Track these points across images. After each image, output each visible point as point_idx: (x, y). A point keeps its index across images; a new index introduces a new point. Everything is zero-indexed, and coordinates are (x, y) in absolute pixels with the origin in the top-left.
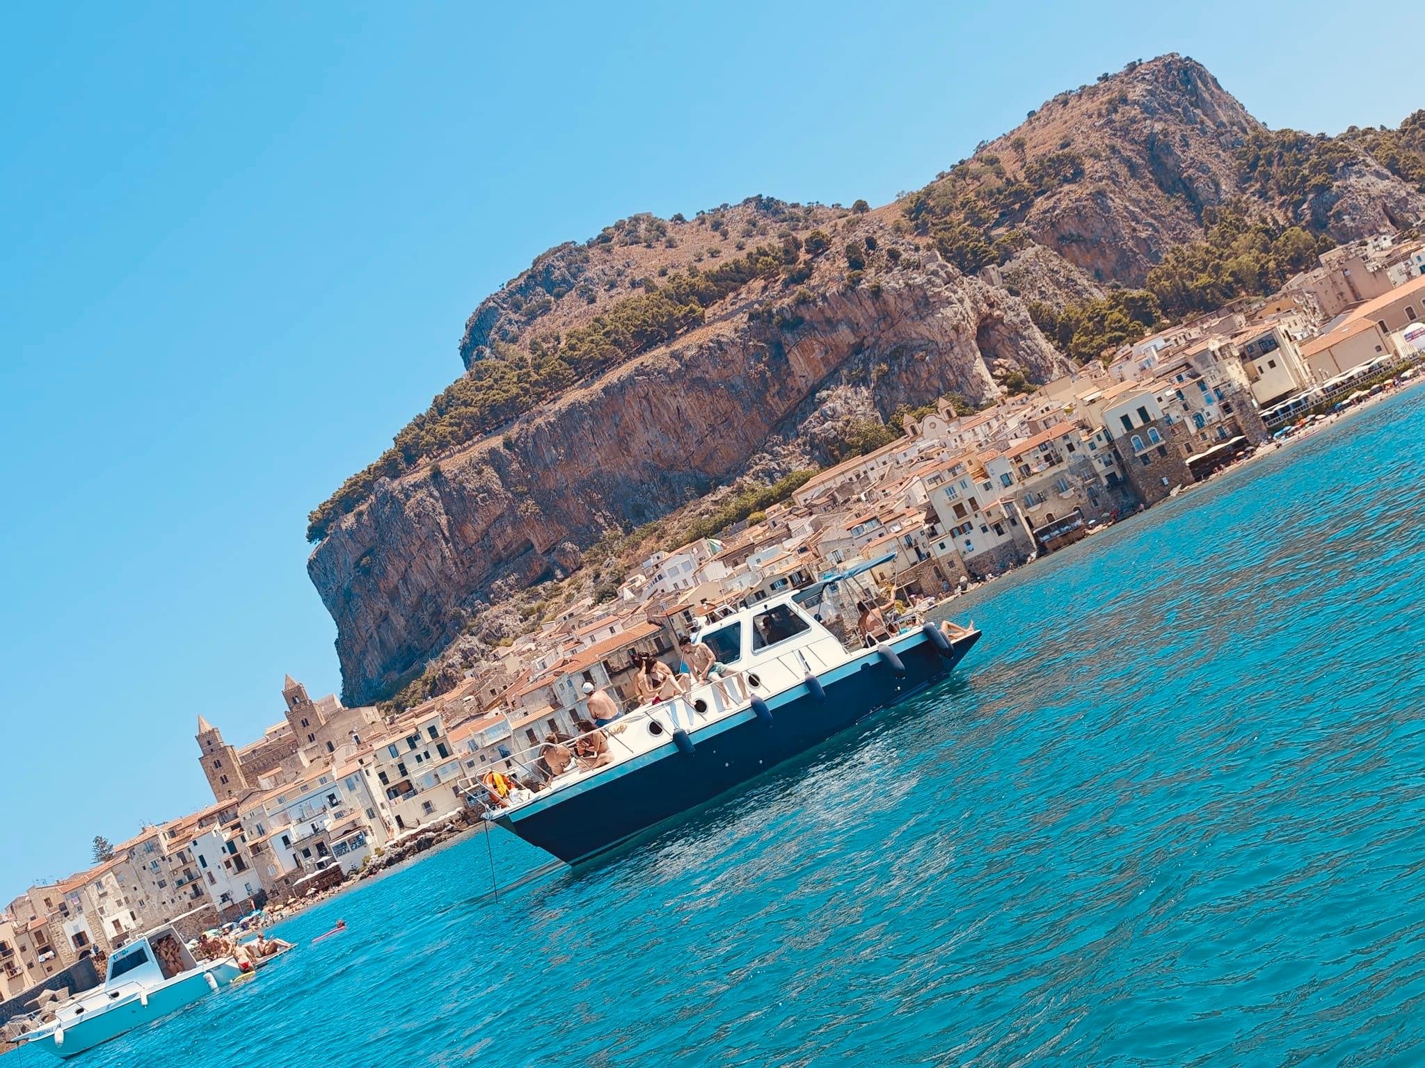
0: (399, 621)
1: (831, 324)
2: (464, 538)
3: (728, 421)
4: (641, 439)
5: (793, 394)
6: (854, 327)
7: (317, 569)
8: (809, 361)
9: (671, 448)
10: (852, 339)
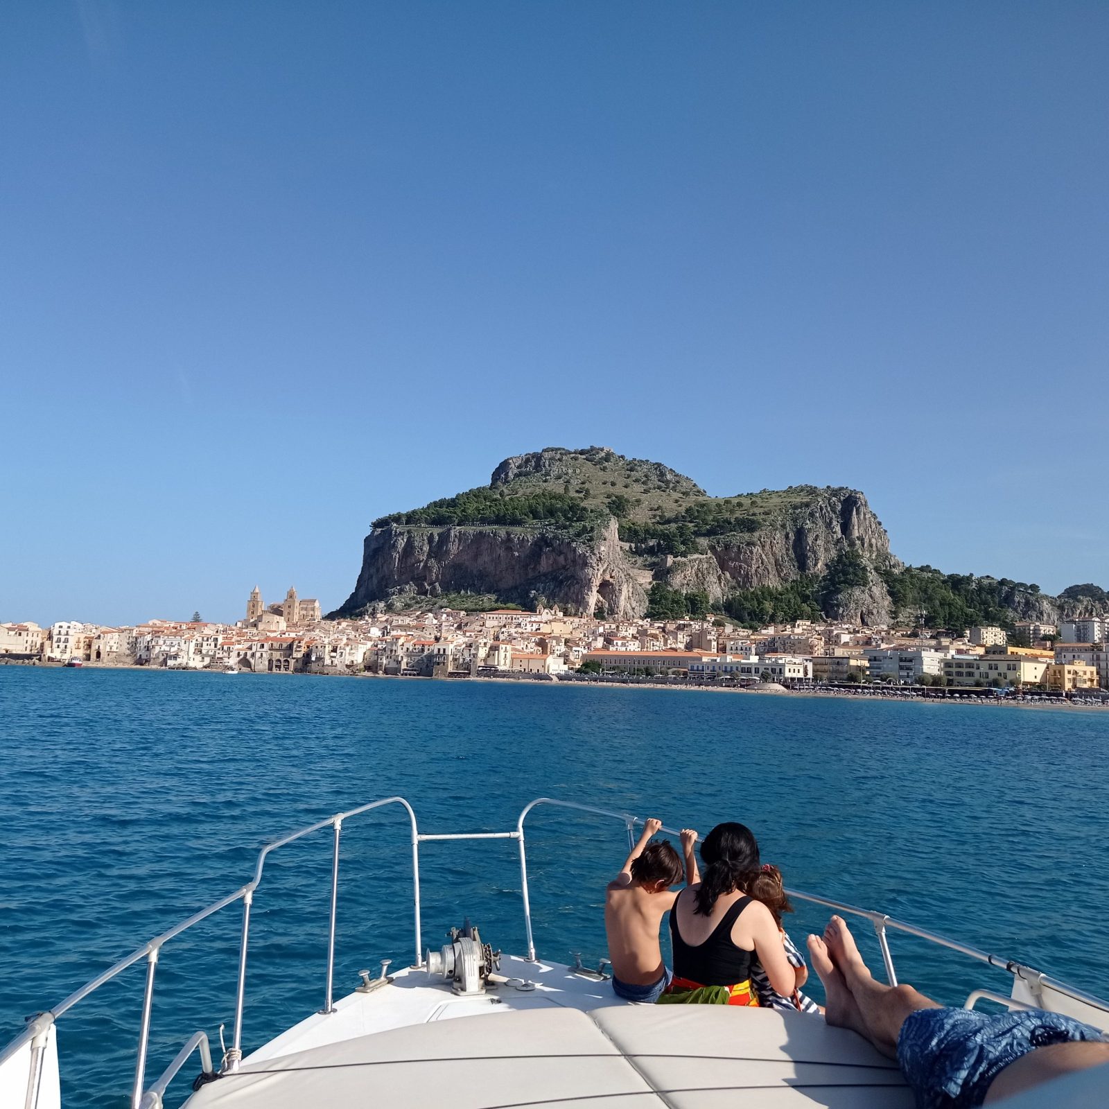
0: (375, 581)
1: (561, 553)
2: (406, 562)
3: (513, 569)
4: (485, 558)
5: (537, 572)
6: (566, 559)
7: (367, 541)
8: (547, 563)
9: (491, 568)
10: (563, 563)
